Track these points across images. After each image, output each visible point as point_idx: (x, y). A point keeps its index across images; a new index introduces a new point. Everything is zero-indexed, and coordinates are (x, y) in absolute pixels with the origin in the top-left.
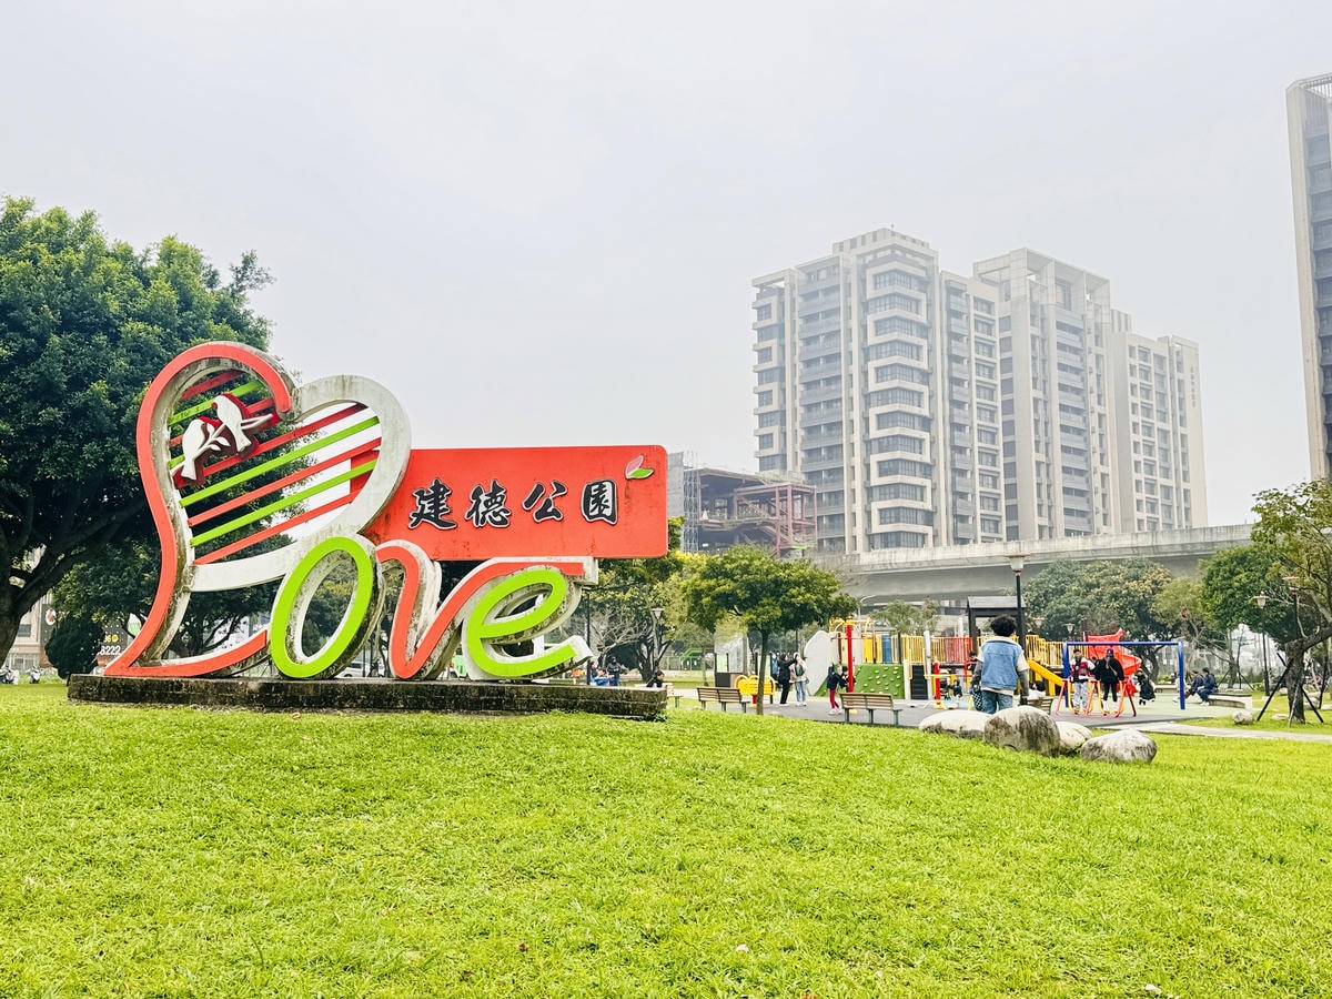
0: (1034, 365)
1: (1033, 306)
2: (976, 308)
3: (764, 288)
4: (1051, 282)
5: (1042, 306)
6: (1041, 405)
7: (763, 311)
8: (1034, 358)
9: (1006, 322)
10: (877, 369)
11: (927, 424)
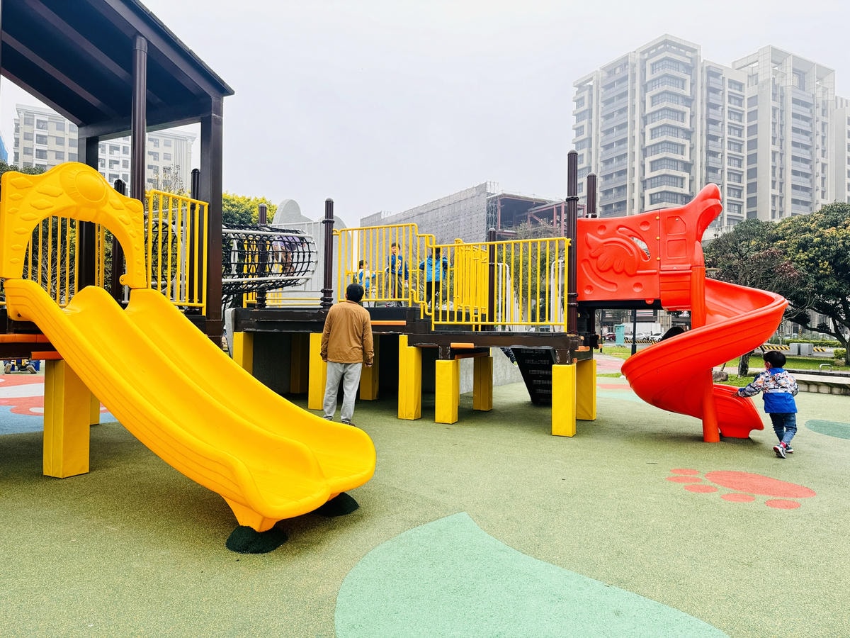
0: (774, 129)
1: (775, 87)
2: (730, 87)
3: (580, 86)
4: (789, 70)
5: (782, 88)
6: (778, 157)
7: (579, 102)
8: (774, 124)
9: (754, 100)
10: (652, 130)
11: (688, 167)
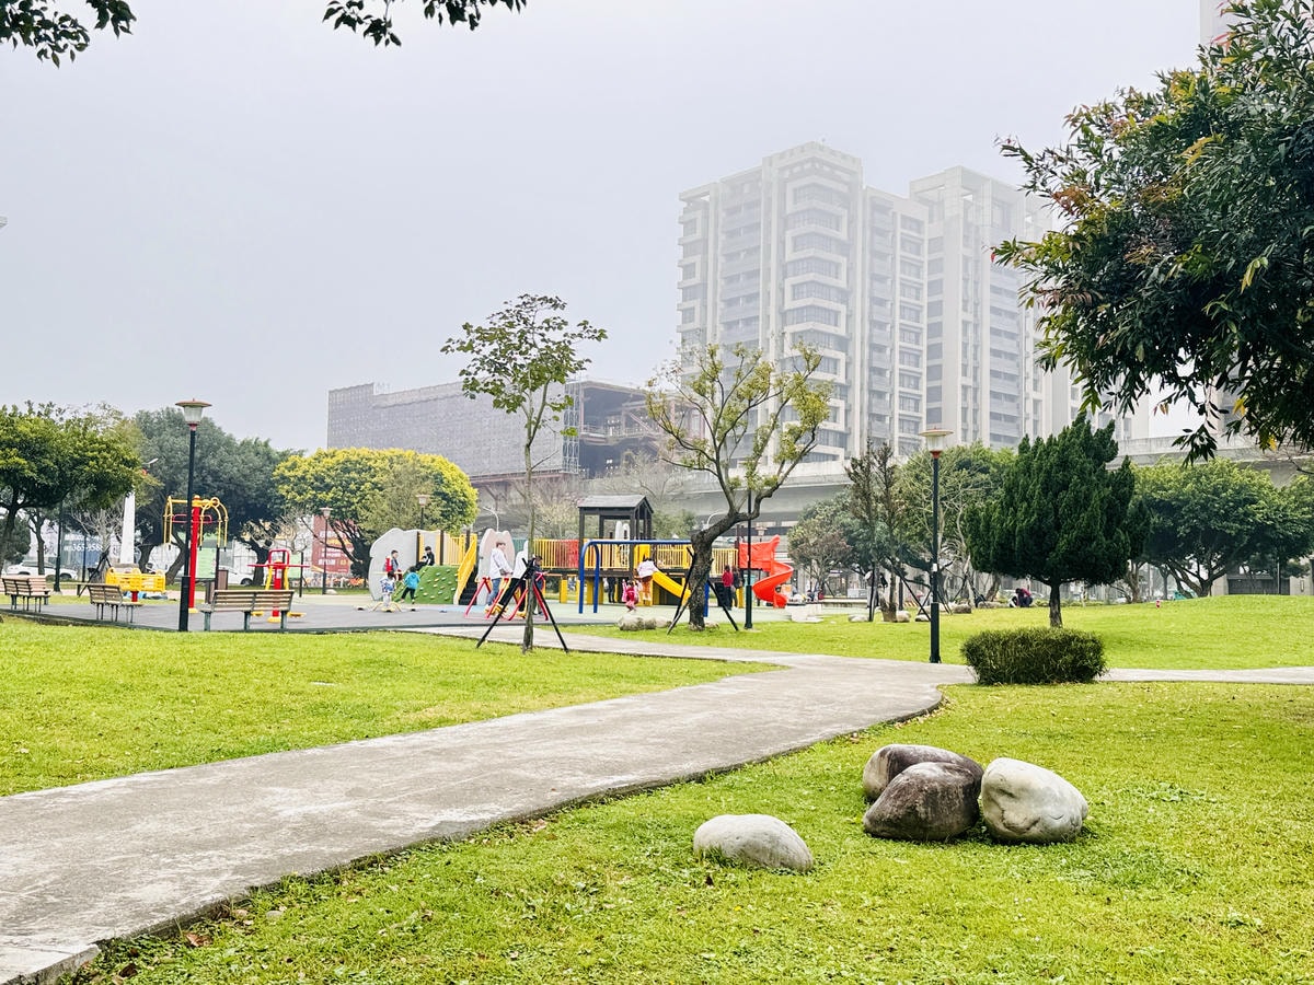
0: (965, 288)
1: (967, 225)
2: (903, 227)
3: (691, 200)
4: (987, 202)
5: (977, 227)
6: (970, 329)
7: (689, 225)
8: (966, 280)
9: (936, 244)
10: (794, 286)
11: (843, 343)
